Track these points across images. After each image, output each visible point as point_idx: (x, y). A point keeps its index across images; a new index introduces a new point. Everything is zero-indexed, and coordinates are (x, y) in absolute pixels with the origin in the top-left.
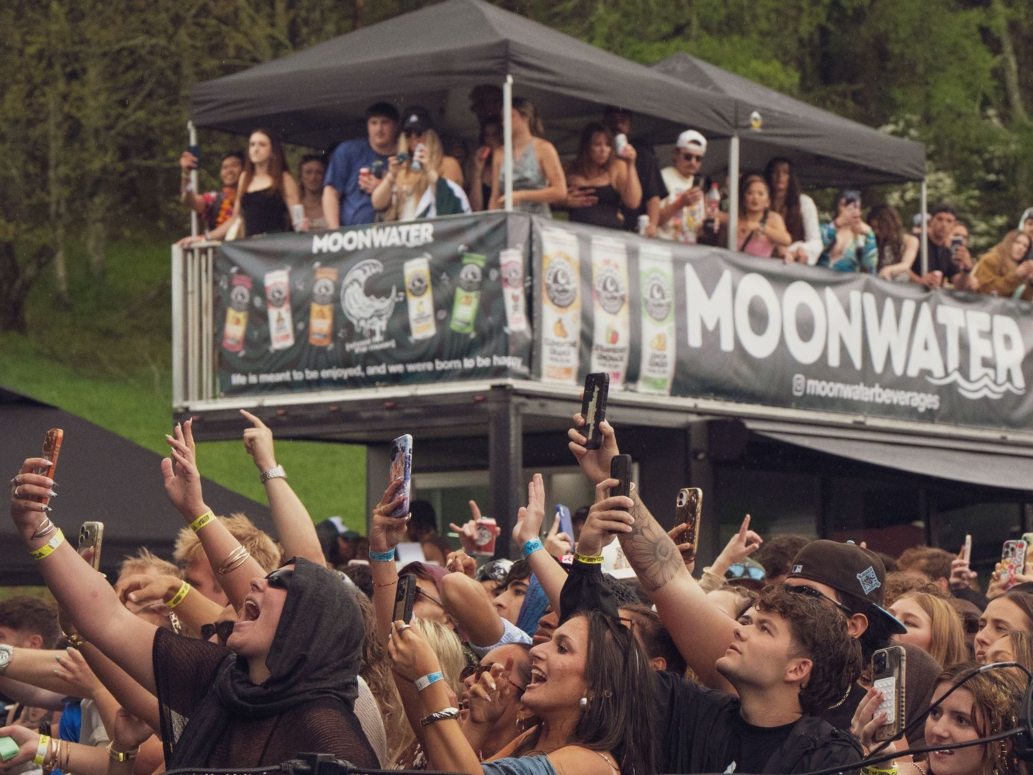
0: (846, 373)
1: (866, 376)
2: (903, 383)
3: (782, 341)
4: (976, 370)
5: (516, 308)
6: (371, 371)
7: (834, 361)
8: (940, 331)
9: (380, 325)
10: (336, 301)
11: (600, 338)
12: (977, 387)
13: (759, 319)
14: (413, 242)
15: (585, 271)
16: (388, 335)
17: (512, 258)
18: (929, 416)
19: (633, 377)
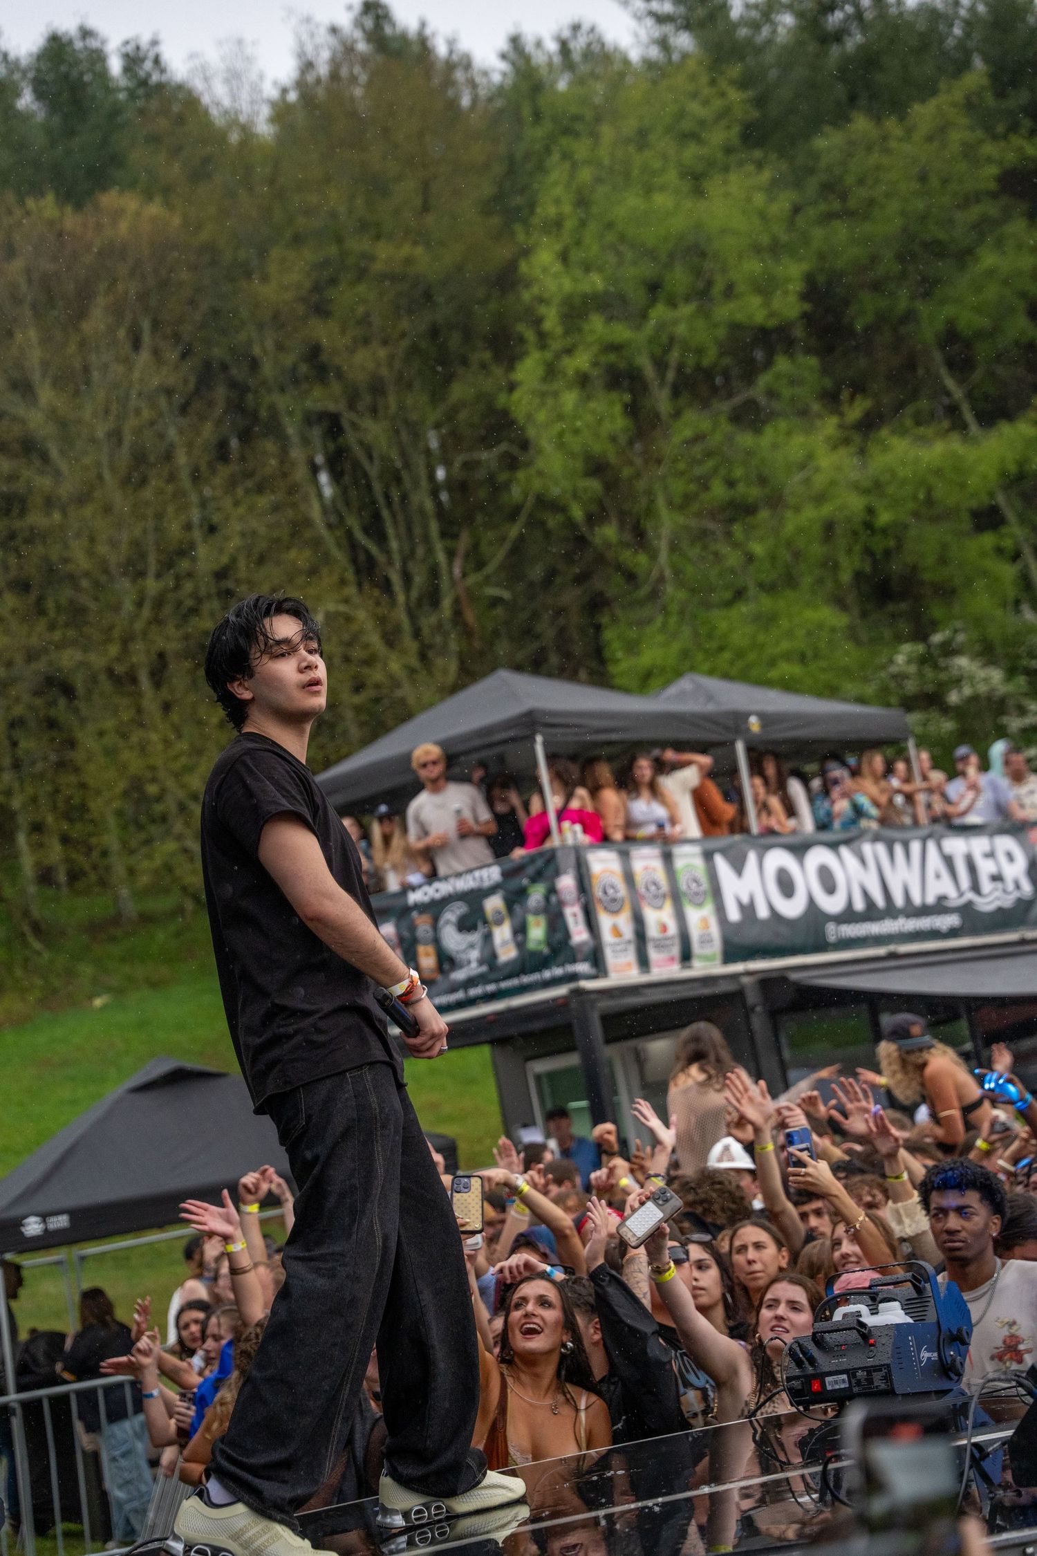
0: (871, 913)
1: (891, 911)
2: (925, 911)
4: (986, 886)
5: (576, 923)
6: (474, 992)
7: (859, 905)
8: (949, 861)
9: (475, 954)
10: (437, 942)
11: (652, 931)
12: (991, 900)
13: (786, 885)
14: (487, 884)
15: (629, 877)
16: (481, 962)
17: (567, 882)
18: (953, 933)
19: (686, 956)
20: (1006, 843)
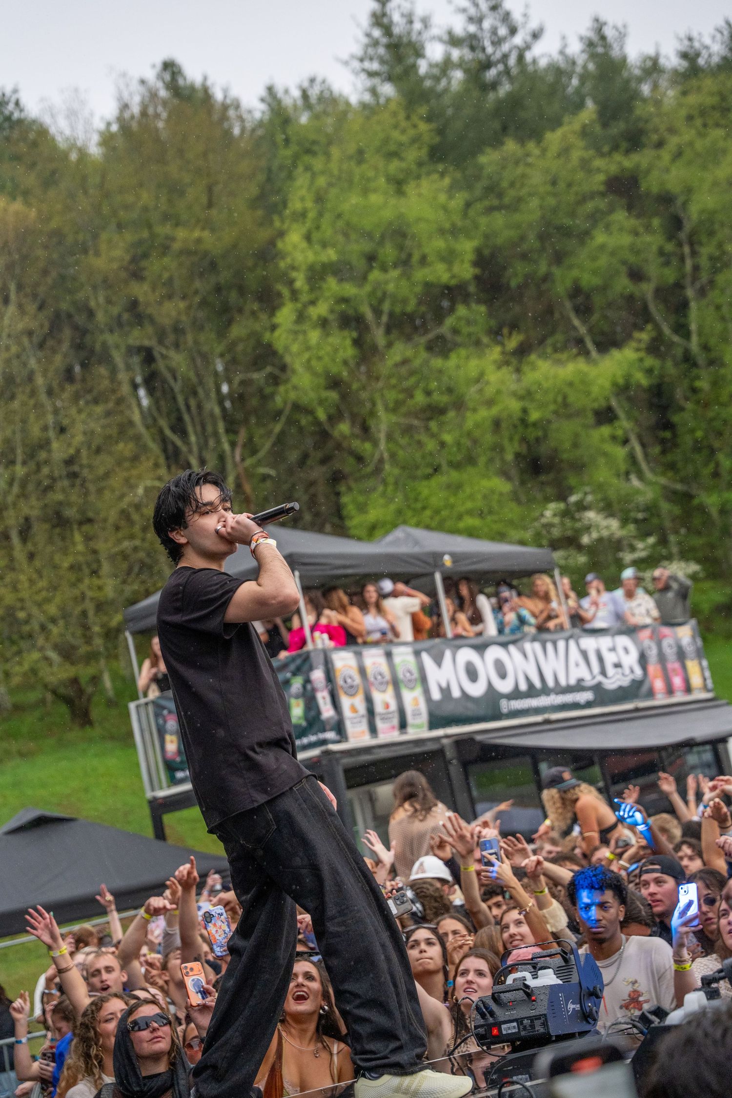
0: (532, 692)
1: (545, 690)
2: (569, 689)
3: (490, 685)
4: (610, 671)
5: (325, 704)
7: (523, 687)
8: (584, 654)
11: (379, 708)
12: (614, 681)
13: (472, 674)
15: (362, 671)
17: (318, 675)
18: (589, 705)
19: (403, 726)
20: (623, 641)
